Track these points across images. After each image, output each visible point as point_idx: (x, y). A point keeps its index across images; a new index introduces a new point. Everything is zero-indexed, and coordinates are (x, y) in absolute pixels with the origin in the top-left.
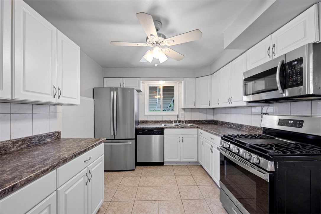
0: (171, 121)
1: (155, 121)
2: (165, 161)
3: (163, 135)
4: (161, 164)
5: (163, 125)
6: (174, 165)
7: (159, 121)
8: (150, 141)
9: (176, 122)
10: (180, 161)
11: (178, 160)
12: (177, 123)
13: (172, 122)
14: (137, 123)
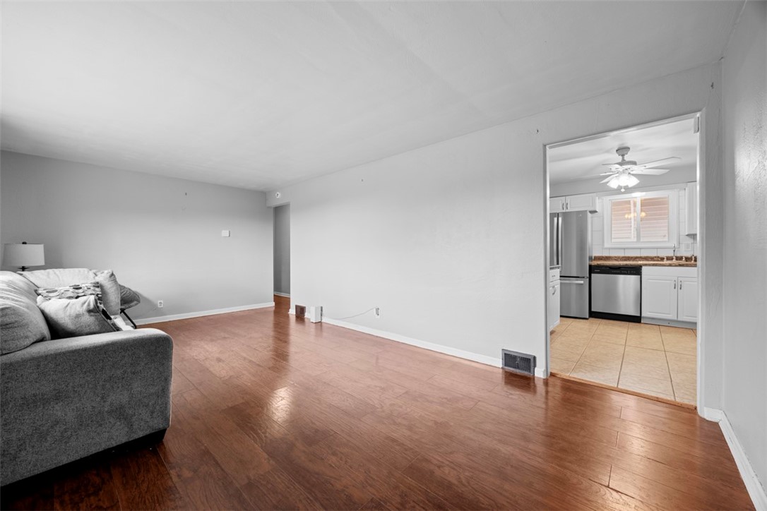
0: (658, 257)
1: (623, 257)
2: (643, 315)
3: (639, 276)
4: (636, 319)
5: (640, 263)
6: (662, 324)
7: (632, 258)
8: (615, 283)
9: (672, 259)
10: (676, 319)
11: (672, 316)
12: (674, 260)
13: (662, 259)
14: (591, 259)
